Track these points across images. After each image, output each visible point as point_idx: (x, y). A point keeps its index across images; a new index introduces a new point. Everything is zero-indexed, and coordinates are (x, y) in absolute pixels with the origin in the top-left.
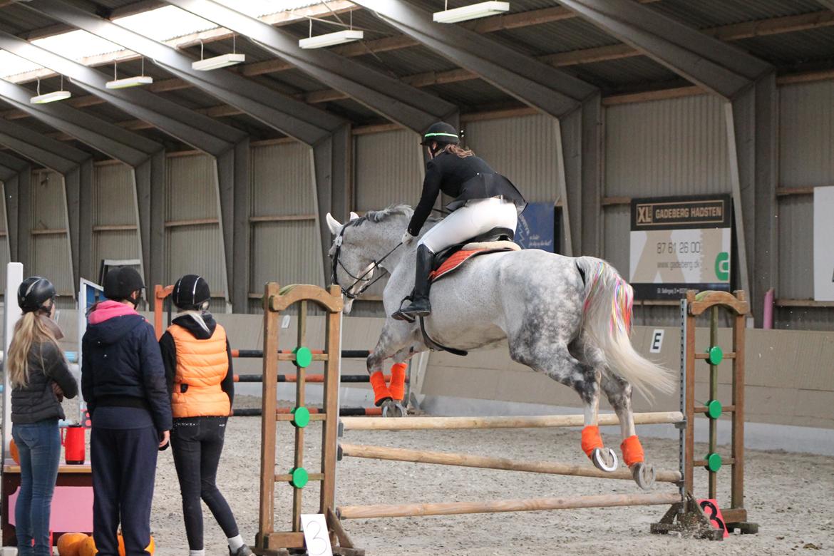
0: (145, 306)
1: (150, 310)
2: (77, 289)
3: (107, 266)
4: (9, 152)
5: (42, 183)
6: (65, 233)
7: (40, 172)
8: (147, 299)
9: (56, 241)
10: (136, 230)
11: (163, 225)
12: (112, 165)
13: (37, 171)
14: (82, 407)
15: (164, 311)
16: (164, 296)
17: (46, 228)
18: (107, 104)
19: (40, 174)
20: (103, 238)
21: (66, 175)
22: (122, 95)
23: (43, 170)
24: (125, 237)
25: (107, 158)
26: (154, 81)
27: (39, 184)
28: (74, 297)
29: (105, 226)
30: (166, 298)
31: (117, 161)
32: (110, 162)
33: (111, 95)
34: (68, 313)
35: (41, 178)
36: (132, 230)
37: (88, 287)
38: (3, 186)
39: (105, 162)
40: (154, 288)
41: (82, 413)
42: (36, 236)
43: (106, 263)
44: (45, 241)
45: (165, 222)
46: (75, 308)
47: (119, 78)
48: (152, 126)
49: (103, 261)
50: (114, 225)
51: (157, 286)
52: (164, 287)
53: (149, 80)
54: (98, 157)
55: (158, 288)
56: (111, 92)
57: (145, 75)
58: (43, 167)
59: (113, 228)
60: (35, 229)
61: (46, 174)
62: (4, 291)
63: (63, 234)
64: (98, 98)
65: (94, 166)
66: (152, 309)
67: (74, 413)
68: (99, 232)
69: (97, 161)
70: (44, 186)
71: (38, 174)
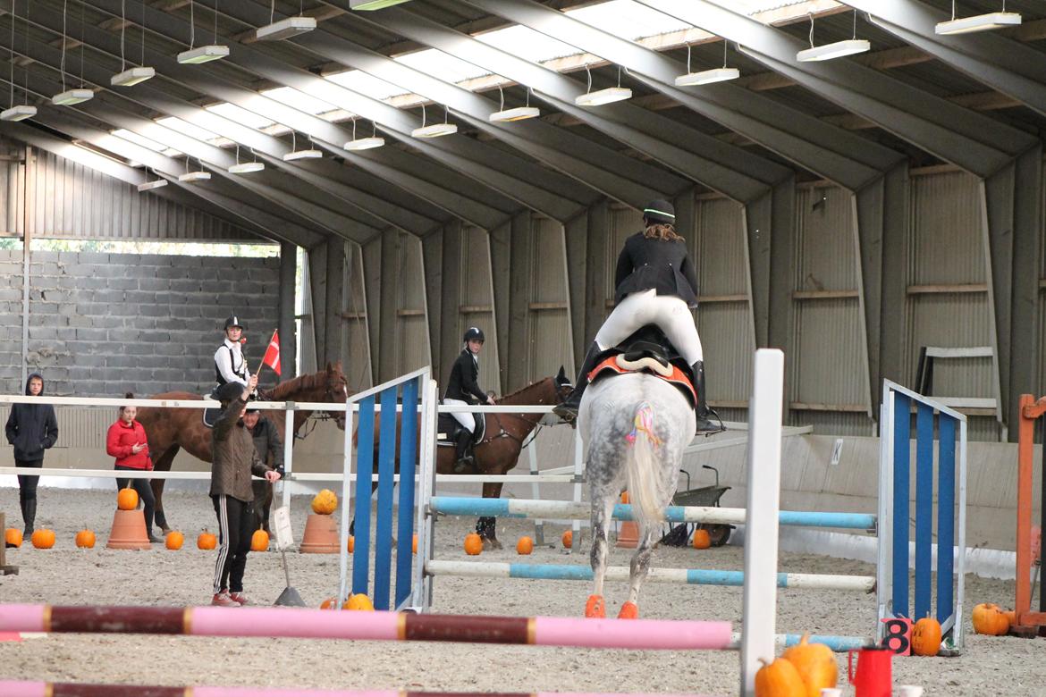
0: (1000, 432)
1: (1010, 440)
2: (877, 400)
3: (931, 359)
4: (757, 150)
5: (815, 207)
6: (856, 298)
7: (812, 186)
8: (1004, 420)
9: (840, 311)
10: (985, 293)
11: (1035, 286)
12: (945, 173)
13: (804, 185)
14: (881, 614)
15: (1035, 442)
16: (1037, 415)
17: (821, 289)
18: (936, 63)
19: (812, 188)
20: (925, 308)
21: (859, 194)
22: (964, 47)
23: (816, 183)
24: (965, 308)
25: (932, 161)
26: (1023, 20)
27: (811, 209)
28: (870, 415)
29: (929, 285)
30: (1041, 417)
31: (952, 166)
32: (941, 168)
33: (946, 47)
34: (858, 443)
35: (813, 198)
36: (979, 293)
37: (898, 394)
38: (744, 211)
39: (929, 170)
40: (1019, 399)
41: (881, 624)
42: (802, 303)
43: (931, 352)
44: (819, 313)
45: (1040, 279)
46: (871, 435)
47: (960, 16)
48: (1019, 102)
49: (924, 350)
50: (945, 284)
51: (1024, 396)
52: (1036, 399)
53: (1014, 19)
54: (917, 160)
55: (1026, 399)
56: (945, 42)
57: (1007, 11)
58: (818, 178)
59: (942, 289)
60: (800, 290)
61: (823, 190)
62: (747, 401)
63: (850, 300)
64: (919, 52)
65: (911, 177)
66: (1013, 438)
67: (869, 626)
68: (917, 297)
69: (914, 166)
70: (818, 210)
71: (809, 191)
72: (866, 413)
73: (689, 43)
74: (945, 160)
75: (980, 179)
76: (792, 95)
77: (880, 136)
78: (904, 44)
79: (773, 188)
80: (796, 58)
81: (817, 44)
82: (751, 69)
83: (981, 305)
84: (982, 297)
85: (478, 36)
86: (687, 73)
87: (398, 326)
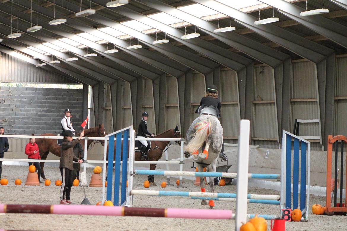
0: (321, 147)
1: (324, 150)
2: (281, 137)
3: (299, 123)
4: (241, 54)
5: (260, 73)
6: (274, 103)
7: (259, 66)
8: (323, 143)
9: (268, 107)
10: (316, 101)
11: (333, 99)
12: (303, 62)
13: (257, 65)
14: (282, 208)
15: (333, 151)
16: (333, 142)
17: (262, 100)
18: (300, 25)
19: (259, 67)
20: (297, 106)
21: (275, 68)
22: (310, 20)
23: (261, 65)
24: (310, 106)
25: (299, 58)
27: (259, 73)
28: (278, 142)
29: (298, 99)
30: (335, 142)
31: (306, 60)
32: (302, 60)
34: (274, 151)
35: (259, 70)
36: (315, 101)
37: (287, 135)
38: (237, 74)
39: (298, 61)
40: (328, 137)
41: (282, 211)
42: (256, 104)
43: (298, 121)
44: (262, 108)
45: (335, 97)
46: (278, 148)
47: (308, 10)
48: (328, 38)
49: (296, 120)
50: (303, 98)
51: (329, 135)
52: (333, 137)
53: (326, 11)
54: (294, 57)
55: (330, 137)
56: (303, 18)
58: (261, 63)
59: (302, 100)
60: (255, 100)
61: (263, 67)
62: (237, 137)
63: (272, 104)
64: (295, 22)
65: (292, 63)
66: (325, 149)
67: (278, 212)
68: (294, 103)
69: (293, 59)
70: (261, 74)
71: (258, 67)
72: (277, 141)
73: (219, 19)
74: (304, 58)
75: (315, 63)
76: (253, 36)
77: (282, 50)
78: (290, 19)
79: (246, 67)
80: (254, 24)
81: (261, 19)
82: (239, 27)
83: (315, 105)
84: (315, 103)
85: (149, 16)
86: (218, 28)
87: (122, 112)
